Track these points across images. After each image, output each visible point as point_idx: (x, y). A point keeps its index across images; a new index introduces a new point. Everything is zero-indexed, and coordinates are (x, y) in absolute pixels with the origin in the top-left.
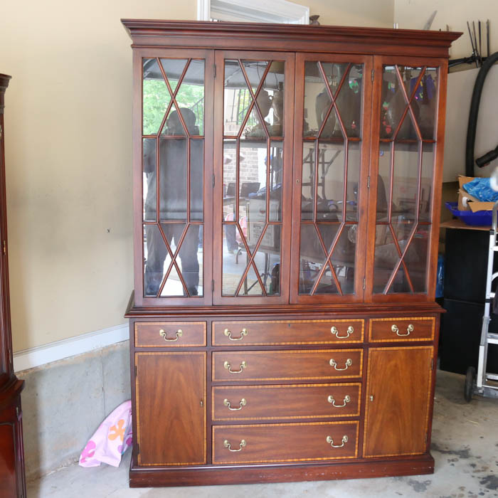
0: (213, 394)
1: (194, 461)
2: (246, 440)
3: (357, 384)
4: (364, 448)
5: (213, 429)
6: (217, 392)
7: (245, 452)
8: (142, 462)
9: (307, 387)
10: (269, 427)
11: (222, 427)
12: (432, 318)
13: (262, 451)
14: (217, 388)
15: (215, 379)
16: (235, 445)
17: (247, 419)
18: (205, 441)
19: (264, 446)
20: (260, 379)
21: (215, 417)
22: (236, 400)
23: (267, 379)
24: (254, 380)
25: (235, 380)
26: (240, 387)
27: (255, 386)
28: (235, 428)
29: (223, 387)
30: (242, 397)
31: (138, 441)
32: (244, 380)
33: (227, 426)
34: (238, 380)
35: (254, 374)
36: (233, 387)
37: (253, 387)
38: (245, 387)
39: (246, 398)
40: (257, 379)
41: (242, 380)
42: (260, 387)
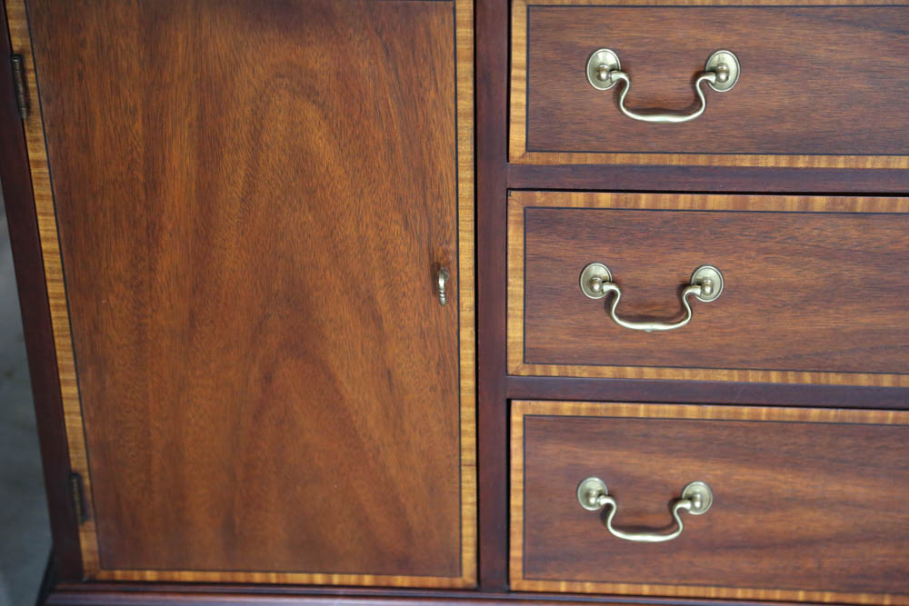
0: (515, 238)
1: (405, 566)
2: (708, 484)
5: (516, 418)
6: (536, 221)
7: (703, 542)
8: (106, 560)
10: (863, 425)
11: (567, 408)
13: (806, 543)
14: (540, 198)
15: (529, 147)
16: (645, 502)
17: (722, 376)
18: (469, 477)
19: (813, 522)
20: (822, 162)
21: (529, 356)
22: (658, 274)
23: (870, 163)
24: (783, 162)
25: (655, 160)
26: (684, 201)
27: (789, 198)
28: (647, 420)
29: (578, 199)
30: (700, 254)
31: (78, 459)
32: (717, 161)
33: (603, 409)
34: (675, 160)
35: (787, 127)
36: (644, 200)
37: (772, 203)
38: (715, 201)
39: (727, 266)
40: (802, 162)
41: (702, 160)
42: (820, 202)
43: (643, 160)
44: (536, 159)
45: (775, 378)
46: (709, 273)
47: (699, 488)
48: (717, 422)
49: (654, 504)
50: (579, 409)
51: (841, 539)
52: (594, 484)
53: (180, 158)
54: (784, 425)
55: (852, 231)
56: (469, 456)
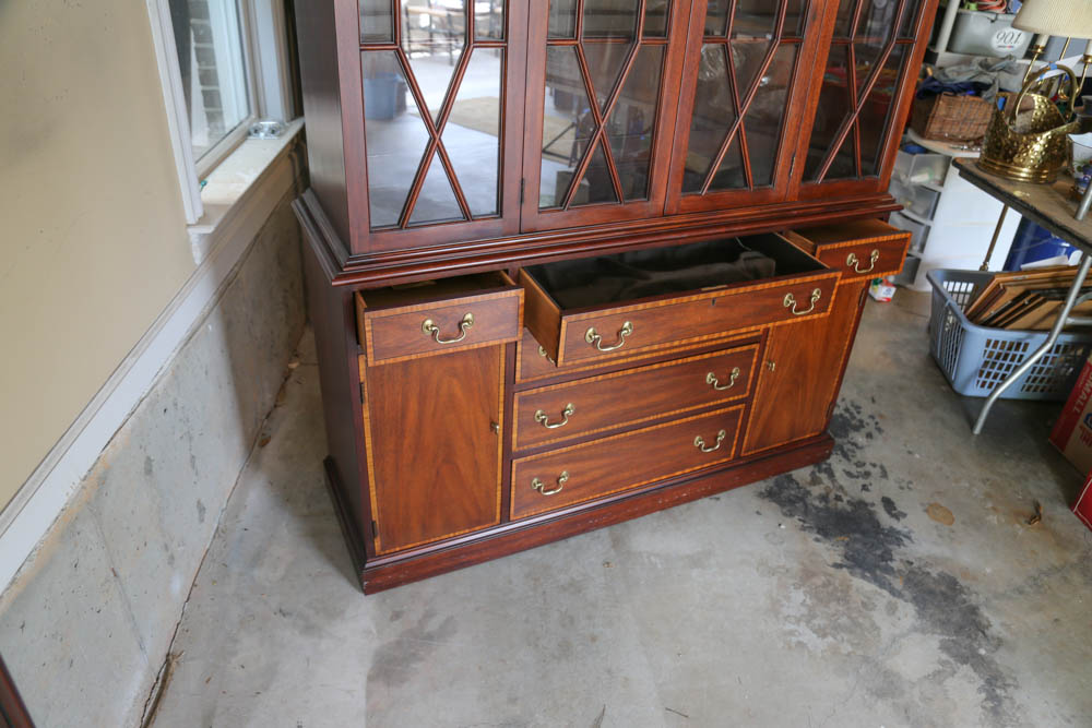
0: (516, 406)
1: (478, 524)
2: (569, 472)
3: (754, 346)
4: (745, 442)
5: (514, 465)
6: (523, 401)
7: (567, 490)
8: (383, 549)
9: (677, 365)
11: (529, 458)
13: (594, 480)
14: (523, 393)
15: (521, 378)
17: (573, 437)
18: (499, 488)
19: (597, 473)
20: (601, 365)
21: (518, 445)
22: (557, 409)
23: (613, 363)
24: (592, 368)
25: (558, 374)
26: (564, 385)
27: (592, 378)
28: (552, 456)
29: (534, 391)
30: (568, 401)
31: (375, 516)
33: (540, 455)
34: (563, 373)
36: (553, 387)
37: (588, 380)
38: (573, 383)
39: (576, 403)
40: (597, 366)
41: (570, 372)
42: (600, 377)
43: (554, 374)
44: (523, 381)
45: (587, 433)
47: (566, 473)
49: (553, 481)
50: (532, 458)
51: (603, 477)
52: (536, 480)
53: (413, 406)
55: (608, 384)
56: (499, 482)
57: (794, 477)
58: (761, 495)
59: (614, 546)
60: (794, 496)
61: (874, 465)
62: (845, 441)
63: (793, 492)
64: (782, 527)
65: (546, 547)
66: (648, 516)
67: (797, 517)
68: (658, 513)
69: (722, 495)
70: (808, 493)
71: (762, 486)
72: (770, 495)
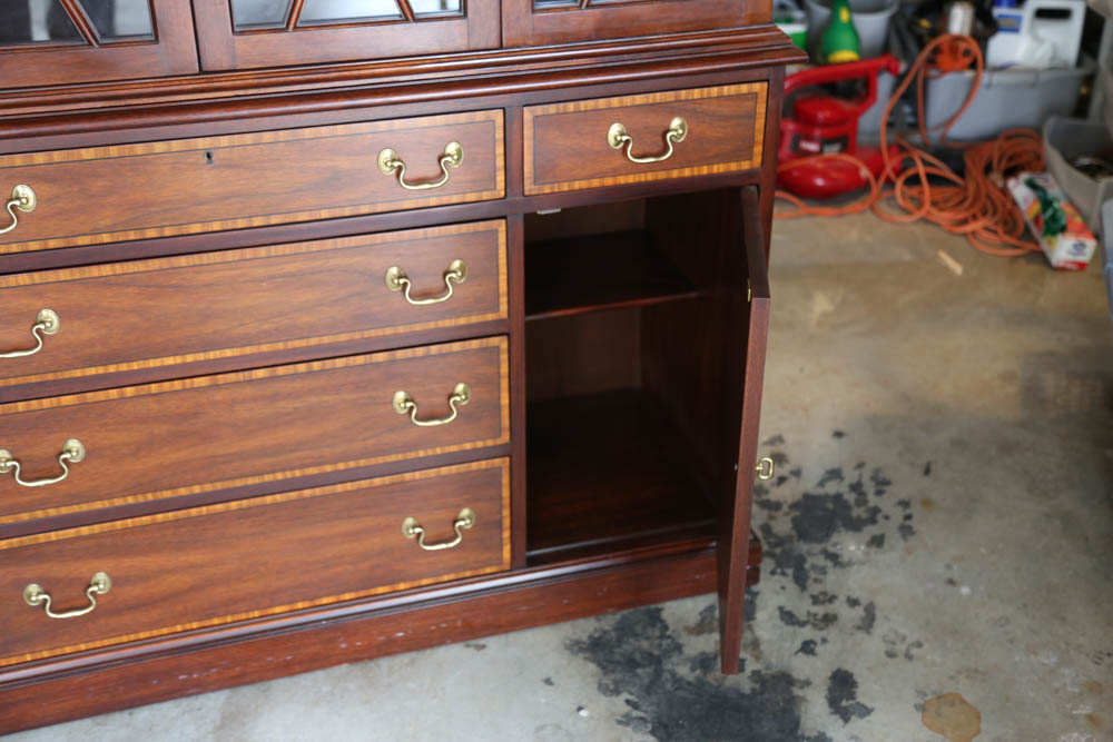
2: (108, 574)
3: (494, 341)
7: (110, 609)
10: (189, 519)
12: (757, 87)
13: (175, 595)
16: (69, 593)
17: (98, 505)
20: (124, 367)
22: (41, 450)
23: (152, 363)
24: (101, 370)
25: (21, 380)
26: (46, 403)
27: (110, 391)
28: (57, 542)
30: (65, 434)
32: (61, 376)
33: (27, 540)
34: (34, 379)
35: (98, 349)
36: (21, 406)
37: (101, 396)
38: (66, 400)
39: (84, 438)
40: (112, 369)
41: (50, 377)
42: (130, 391)
43: (13, 382)
45: (131, 500)
46: (74, 444)
47: (101, 577)
48: (102, 535)
50: (11, 544)
51: (194, 589)
52: (33, 588)
54: (143, 528)
55: (153, 406)
57: (664, 615)
58: (575, 647)
59: (221, 727)
60: (643, 652)
61: (853, 603)
62: (817, 547)
63: (645, 645)
64: (583, 713)
65: (87, 723)
66: (320, 674)
67: (625, 696)
68: (344, 667)
69: (494, 644)
70: (679, 648)
71: (585, 628)
72: (595, 648)
